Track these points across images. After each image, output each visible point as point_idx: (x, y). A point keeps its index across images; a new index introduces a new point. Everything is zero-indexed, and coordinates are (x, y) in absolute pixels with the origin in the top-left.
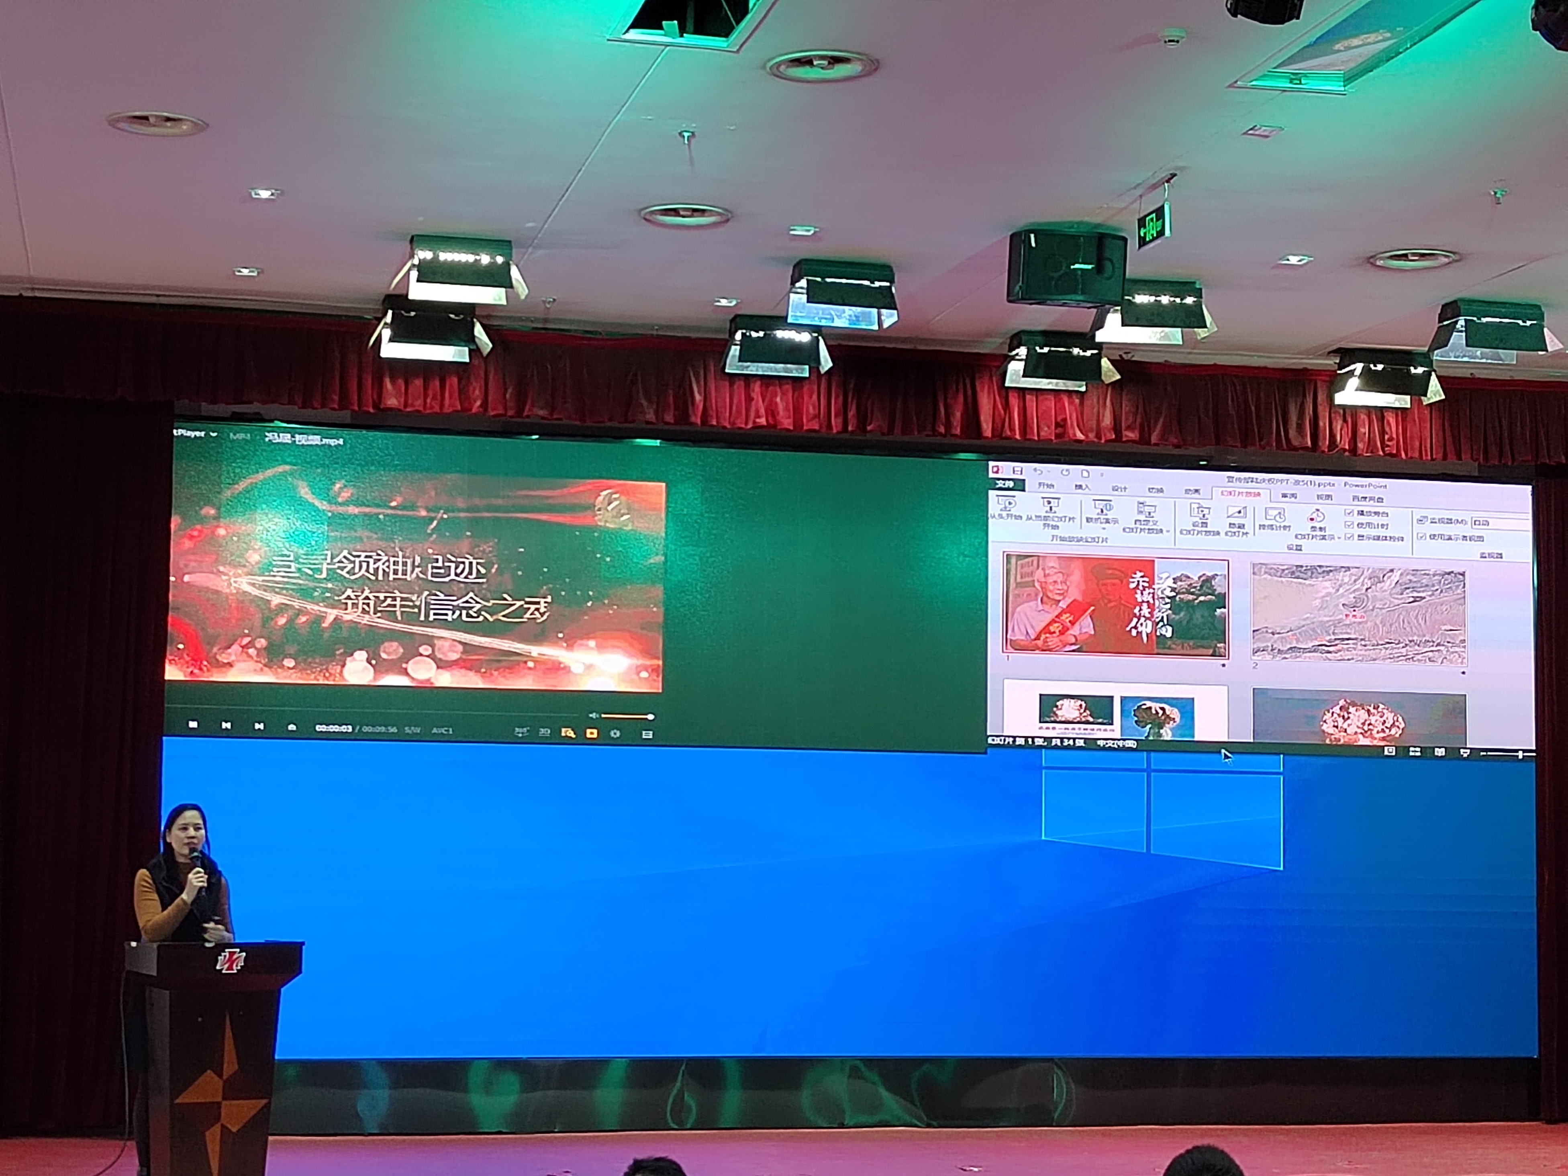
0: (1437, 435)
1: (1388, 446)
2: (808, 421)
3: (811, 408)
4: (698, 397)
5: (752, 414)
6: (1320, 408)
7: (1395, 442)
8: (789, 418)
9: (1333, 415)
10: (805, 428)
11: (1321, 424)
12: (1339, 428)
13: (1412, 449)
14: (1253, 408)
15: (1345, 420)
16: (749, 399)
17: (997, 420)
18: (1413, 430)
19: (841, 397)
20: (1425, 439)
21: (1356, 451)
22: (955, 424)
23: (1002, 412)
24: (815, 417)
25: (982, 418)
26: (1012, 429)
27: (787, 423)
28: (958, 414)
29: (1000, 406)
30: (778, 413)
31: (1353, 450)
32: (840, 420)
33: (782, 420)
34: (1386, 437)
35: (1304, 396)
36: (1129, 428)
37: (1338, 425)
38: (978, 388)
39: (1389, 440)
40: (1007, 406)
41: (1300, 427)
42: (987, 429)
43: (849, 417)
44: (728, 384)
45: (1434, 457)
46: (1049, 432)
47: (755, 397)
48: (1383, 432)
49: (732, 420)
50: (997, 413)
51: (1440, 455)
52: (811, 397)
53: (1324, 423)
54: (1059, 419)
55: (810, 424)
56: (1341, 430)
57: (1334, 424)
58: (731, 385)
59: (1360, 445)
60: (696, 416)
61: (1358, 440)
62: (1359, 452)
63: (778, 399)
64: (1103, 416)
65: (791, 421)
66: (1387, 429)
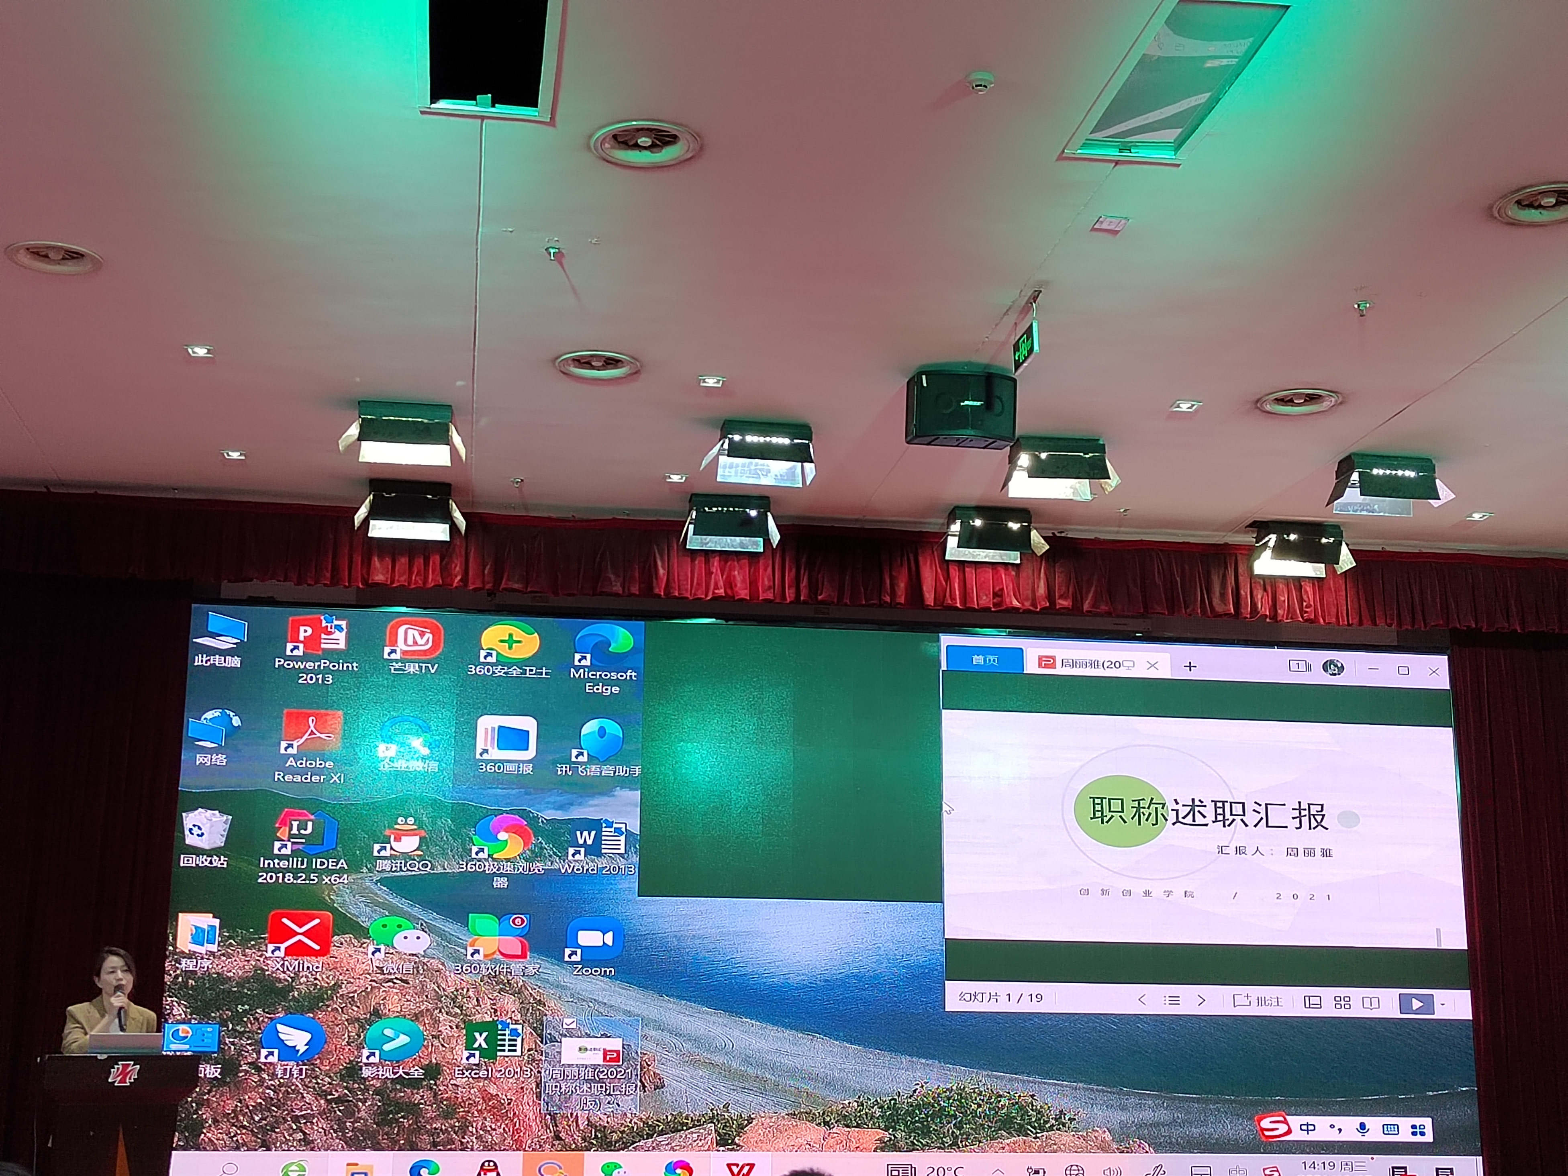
0: (1352, 601)
1: (1306, 612)
2: (763, 592)
3: (766, 580)
4: (661, 571)
5: (712, 587)
6: (1241, 578)
7: (1312, 608)
8: (746, 589)
9: (1253, 585)
10: (761, 598)
11: (1242, 592)
12: (1259, 597)
13: (1329, 614)
14: (1178, 579)
15: (1265, 590)
16: (709, 573)
17: (939, 589)
18: (1329, 598)
19: (794, 570)
20: (1341, 606)
21: (1277, 618)
22: (900, 594)
23: (944, 583)
24: (769, 588)
25: (925, 588)
26: (953, 598)
27: (743, 593)
28: (902, 585)
29: (942, 578)
30: (736, 585)
31: (1274, 616)
32: (793, 590)
33: (740, 592)
34: (1305, 604)
35: (1226, 568)
36: (1061, 597)
37: (1259, 594)
38: (921, 563)
39: (1307, 607)
40: (948, 578)
41: (1223, 595)
42: (929, 598)
43: (801, 588)
44: (689, 559)
45: (1350, 622)
46: (986, 600)
47: (714, 571)
48: (1301, 600)
49: (693, 592)
50: (938, 584)
51: (1356, 621)
52: (765, 570)
53: (1245, 592)
54: (997, 589)
55: (765, 595)
56: (1262, 599)
57: (1255, 593)
58: (693, 561)
59: (1280, 612)
60: (660, 588)
61: (1278, 607)
62: (1279, 618)
63: (736, 573)
64: (1038, 587)
65: (747, 591)
66: (1305, 597)
